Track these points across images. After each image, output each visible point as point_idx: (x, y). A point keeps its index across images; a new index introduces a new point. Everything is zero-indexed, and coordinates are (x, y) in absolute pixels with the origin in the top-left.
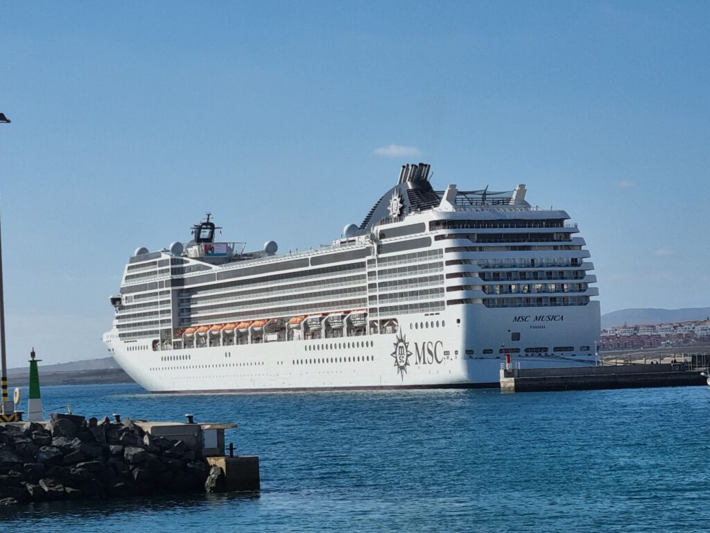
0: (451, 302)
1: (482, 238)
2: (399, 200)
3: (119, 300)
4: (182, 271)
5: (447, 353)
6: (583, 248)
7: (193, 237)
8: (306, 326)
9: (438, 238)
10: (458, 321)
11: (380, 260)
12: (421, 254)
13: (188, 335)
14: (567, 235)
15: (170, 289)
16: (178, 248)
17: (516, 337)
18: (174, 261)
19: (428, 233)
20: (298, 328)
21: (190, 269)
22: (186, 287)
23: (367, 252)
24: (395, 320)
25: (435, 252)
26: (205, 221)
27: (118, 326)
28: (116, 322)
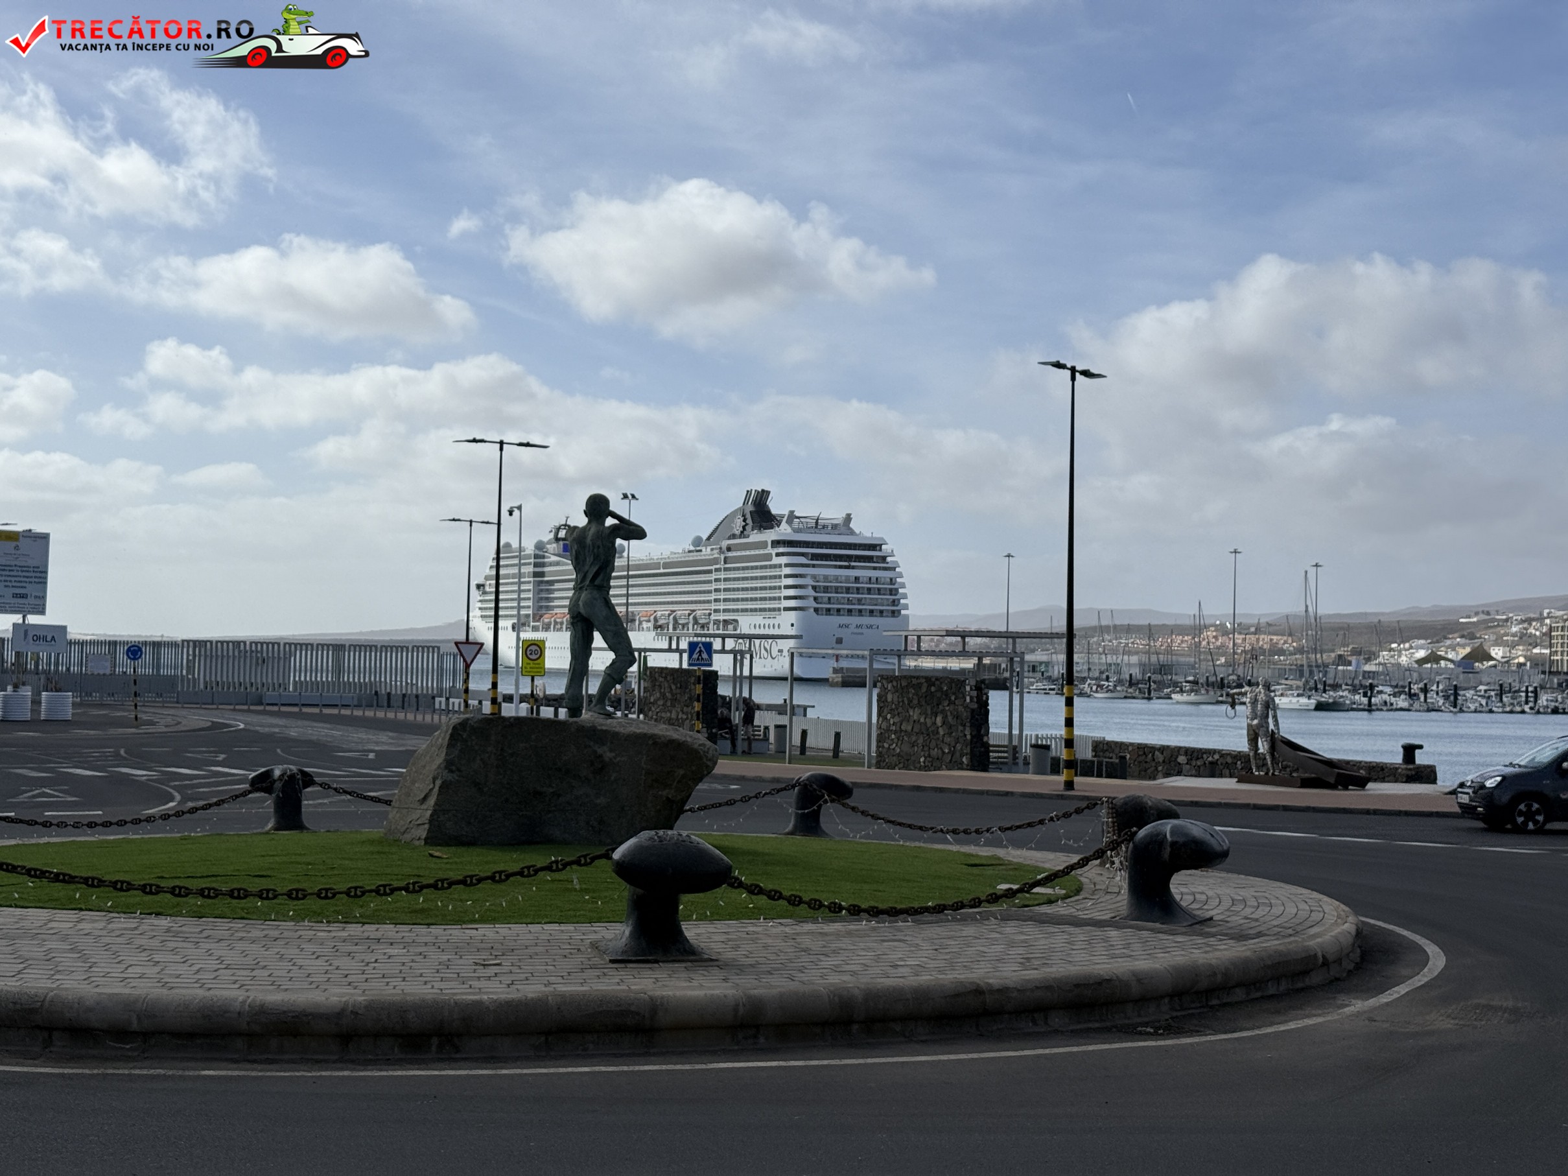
0: (787, 609)
1: (815, 557)
2: (742, 519)
3: (483, 585)
4: (543, 565)
5: (780, 651)
6: (897, 570)
7: (552, 536)
8: (656, 620)
9: (778, 555)
10: (792, 625)
11: (726, 569)
12: (762, 567)
13: (546, 620)
14: (884, 559)
15: (532, 579)
16: (540, 546)
17: (839, 641)
18: (536, 556)
19: (770, 550)
20: (649, 621)
21: (551, 564)
22: (546, 579)
23: (715, 561)
24: (736, 621)
25: (775, 566)
26: (564, 523)
27: (480, 609)
28: (479, 605)
